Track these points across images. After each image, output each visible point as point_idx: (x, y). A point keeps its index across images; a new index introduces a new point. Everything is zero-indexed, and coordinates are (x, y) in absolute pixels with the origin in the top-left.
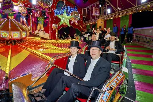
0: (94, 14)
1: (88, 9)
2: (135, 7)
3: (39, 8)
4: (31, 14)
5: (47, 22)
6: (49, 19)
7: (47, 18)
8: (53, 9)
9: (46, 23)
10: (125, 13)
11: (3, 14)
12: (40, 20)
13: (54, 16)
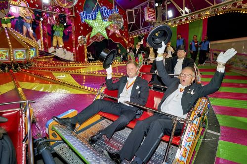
0: (146, 19)
1: (136, 11)
2: (213, 6)
3: (54, 10)
4: (42, 19)
5: (69, 32)
6: (71, 28)
7: (69, 26)
8: (78, 11)
9: (67, 34)
10: (196, 16)
12: (57, 29)
13: (80, 23)
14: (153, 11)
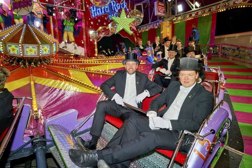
0: (156, 13)
8: (88, 6)
10: (207, 10)
11: (5, 16)
13: (90, 18)
14: (163, 5)
